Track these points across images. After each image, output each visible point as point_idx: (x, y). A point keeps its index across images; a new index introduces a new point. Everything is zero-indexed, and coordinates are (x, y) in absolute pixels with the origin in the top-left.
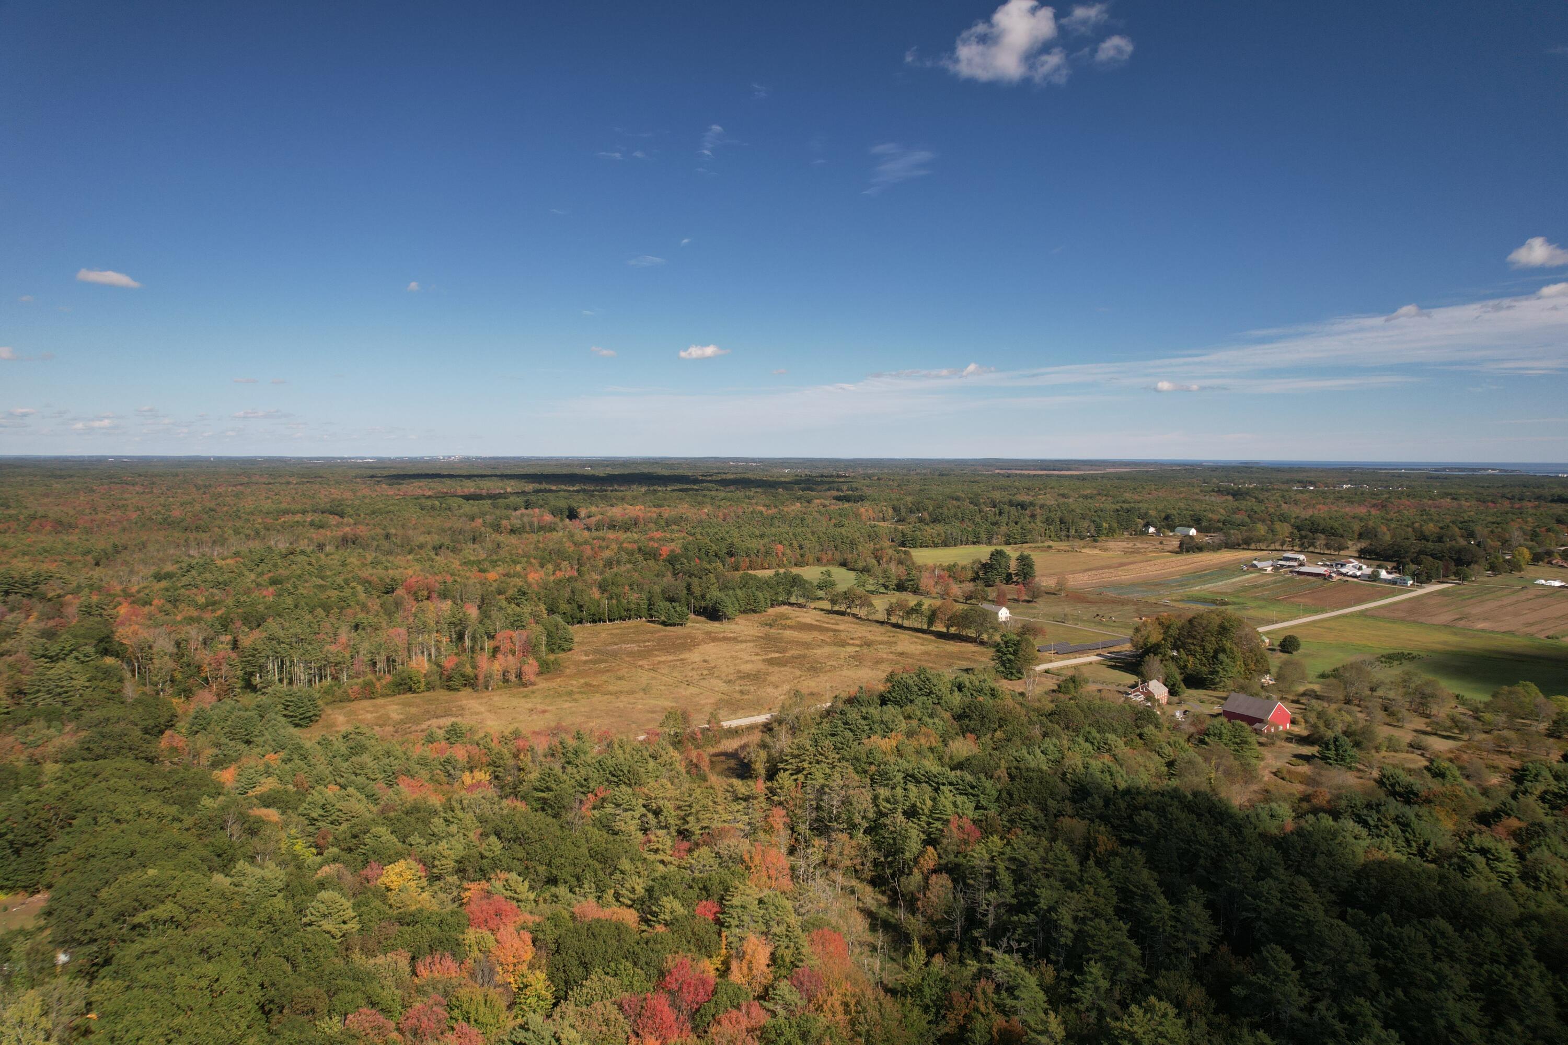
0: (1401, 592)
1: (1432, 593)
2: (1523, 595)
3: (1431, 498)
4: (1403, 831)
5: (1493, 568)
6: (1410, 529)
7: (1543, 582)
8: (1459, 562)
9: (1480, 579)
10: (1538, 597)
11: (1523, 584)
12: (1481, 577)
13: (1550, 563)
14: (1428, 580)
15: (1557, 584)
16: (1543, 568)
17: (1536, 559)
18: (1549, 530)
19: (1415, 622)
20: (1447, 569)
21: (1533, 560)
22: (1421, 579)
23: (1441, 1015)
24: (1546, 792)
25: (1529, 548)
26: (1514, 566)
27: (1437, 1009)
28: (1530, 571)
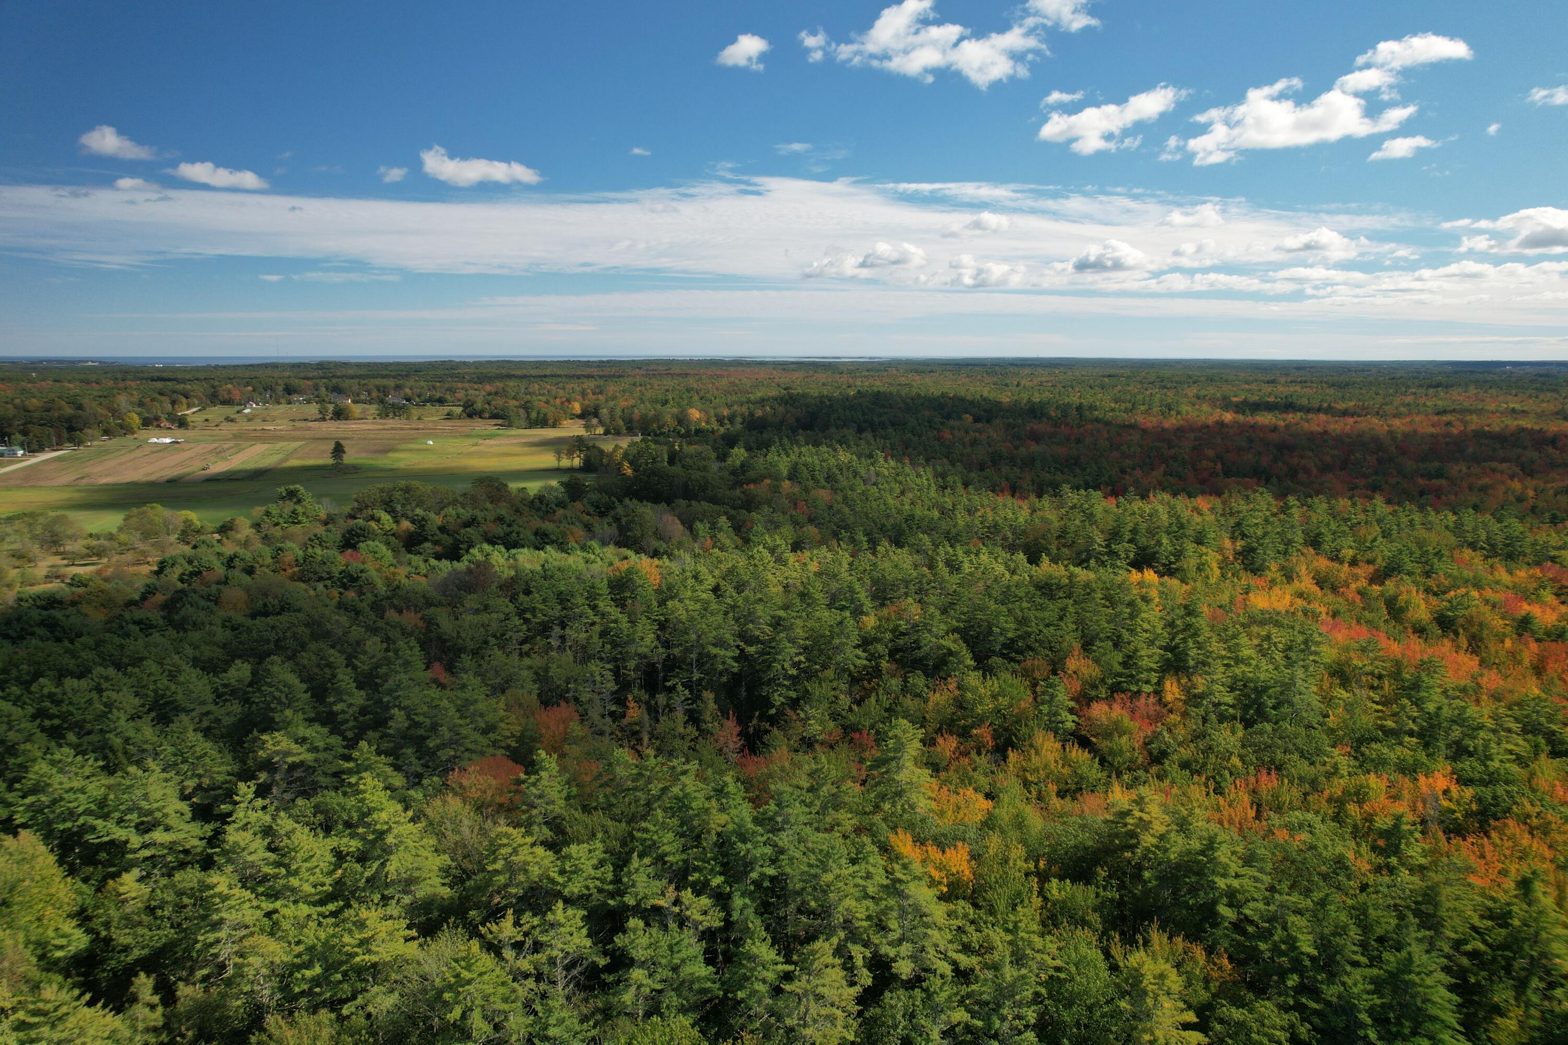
0: (11, 463)
1: (47, 460)
2: (138, 453)
3: (30, 382)
4: (52, 632)
5: (106, 432)
6: (10, 406)
7: (155, 440)
8: (71, 429)
9: (95, 443)
10: (153, 452)
11: (138, 444)
12: (97, 443)
13: (159, 426)
14: (41, 449)
15: (168, 440)
16: (152, 430)
17: (147, 423)
18: (153, 400)
19: (33, 487)
20: (59, 437)
21: (143, 425)
22: (32, 450)
23: (116, 735)
24: (183, 574)
25: (139, 414)
26: (126, 430)
27: (110, 732)
28: (142, 434)
